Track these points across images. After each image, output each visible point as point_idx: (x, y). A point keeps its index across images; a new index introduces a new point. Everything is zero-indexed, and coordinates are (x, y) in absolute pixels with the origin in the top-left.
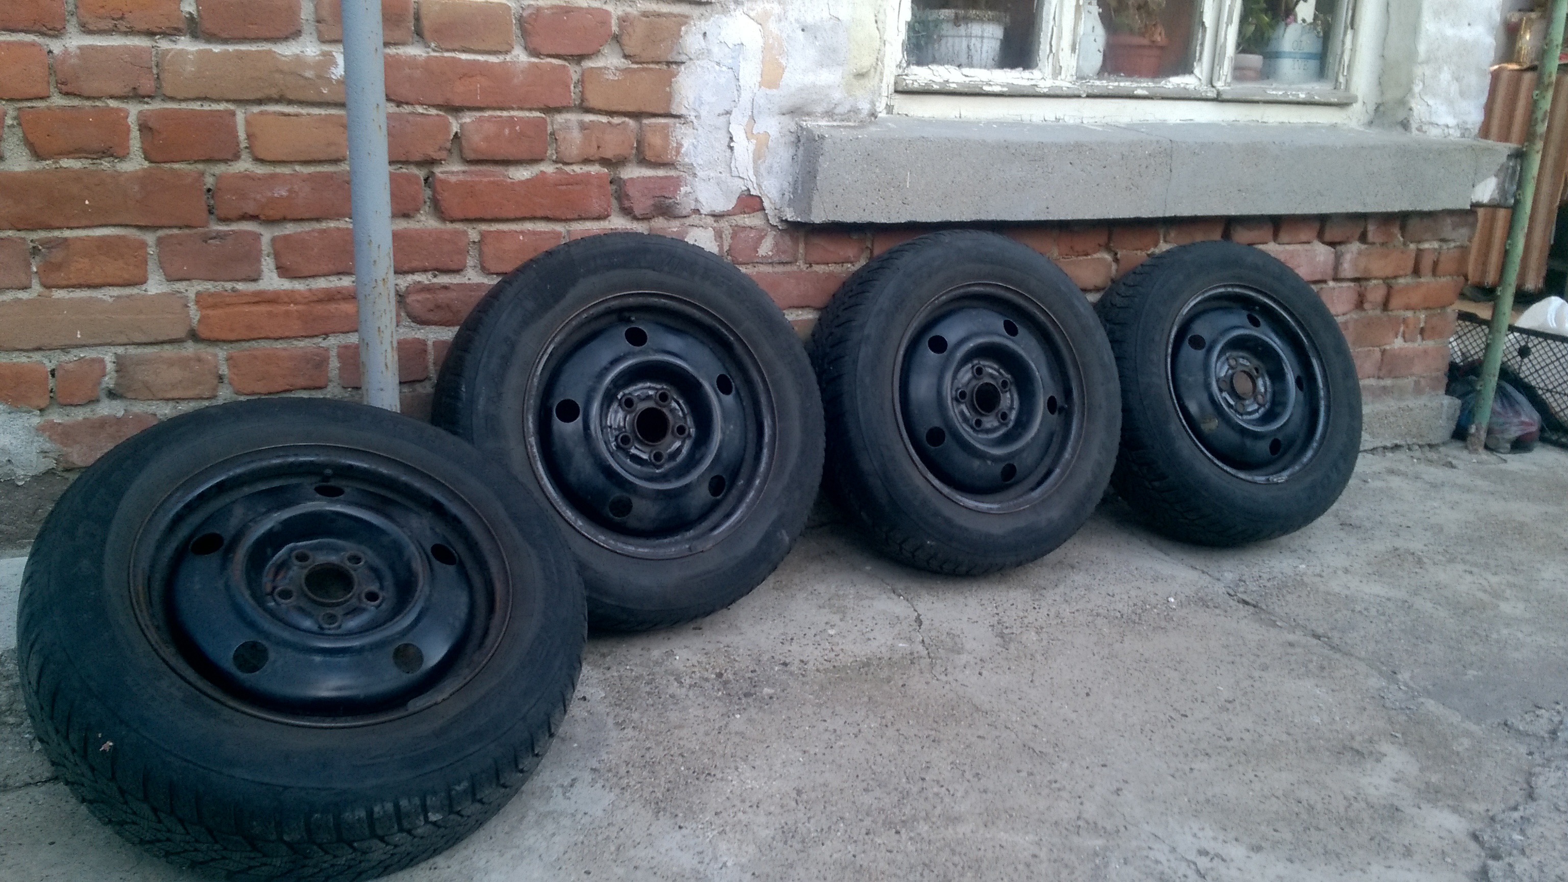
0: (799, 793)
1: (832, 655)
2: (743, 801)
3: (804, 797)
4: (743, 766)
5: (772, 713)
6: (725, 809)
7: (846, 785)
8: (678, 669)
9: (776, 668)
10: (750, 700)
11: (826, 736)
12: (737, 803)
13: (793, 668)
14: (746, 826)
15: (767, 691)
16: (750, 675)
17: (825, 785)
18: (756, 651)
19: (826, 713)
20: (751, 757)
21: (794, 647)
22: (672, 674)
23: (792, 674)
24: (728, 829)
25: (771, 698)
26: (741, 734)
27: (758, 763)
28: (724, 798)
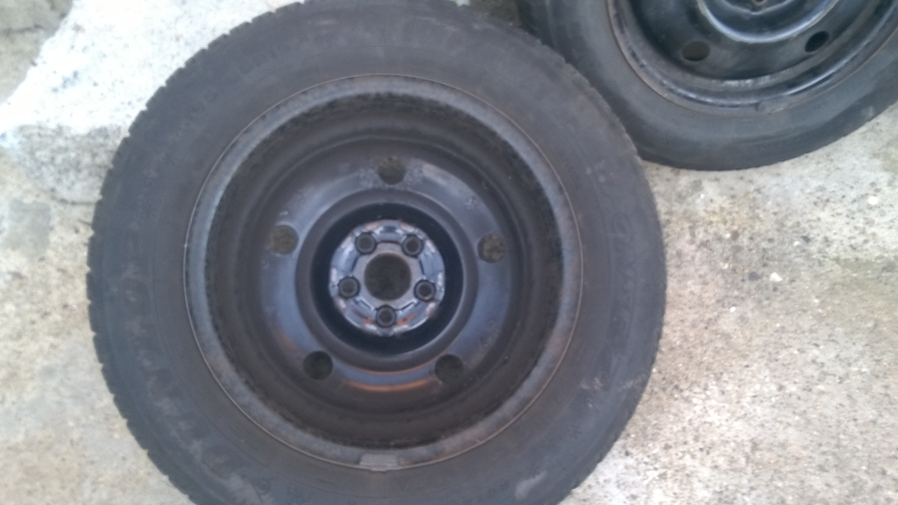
0: (755, 447)
1: (860, 239)
2: (696, 439)
3: (758, 455)
4: (714, 387)
5: (768, 315)
6: (676, 443)
7: (805, 453)
8: (696, 214)
9: (797, 243)
10: (753, 285)
11: (811, 371)
12: (690, 439)
13: (813, 248)
14: (688, 476)
15: (775, 277)
16: (764, 245)
17: (783, 445)
18: (784, 208)
19: (823, 332)
20: (725, 377)
21: (825, 215)
22: (688, 219)
23: (809, 256)
24: (670, 472)
25: (775, 289)
26: (726, 336)
27: (729, 387)
28: (680, 428)
